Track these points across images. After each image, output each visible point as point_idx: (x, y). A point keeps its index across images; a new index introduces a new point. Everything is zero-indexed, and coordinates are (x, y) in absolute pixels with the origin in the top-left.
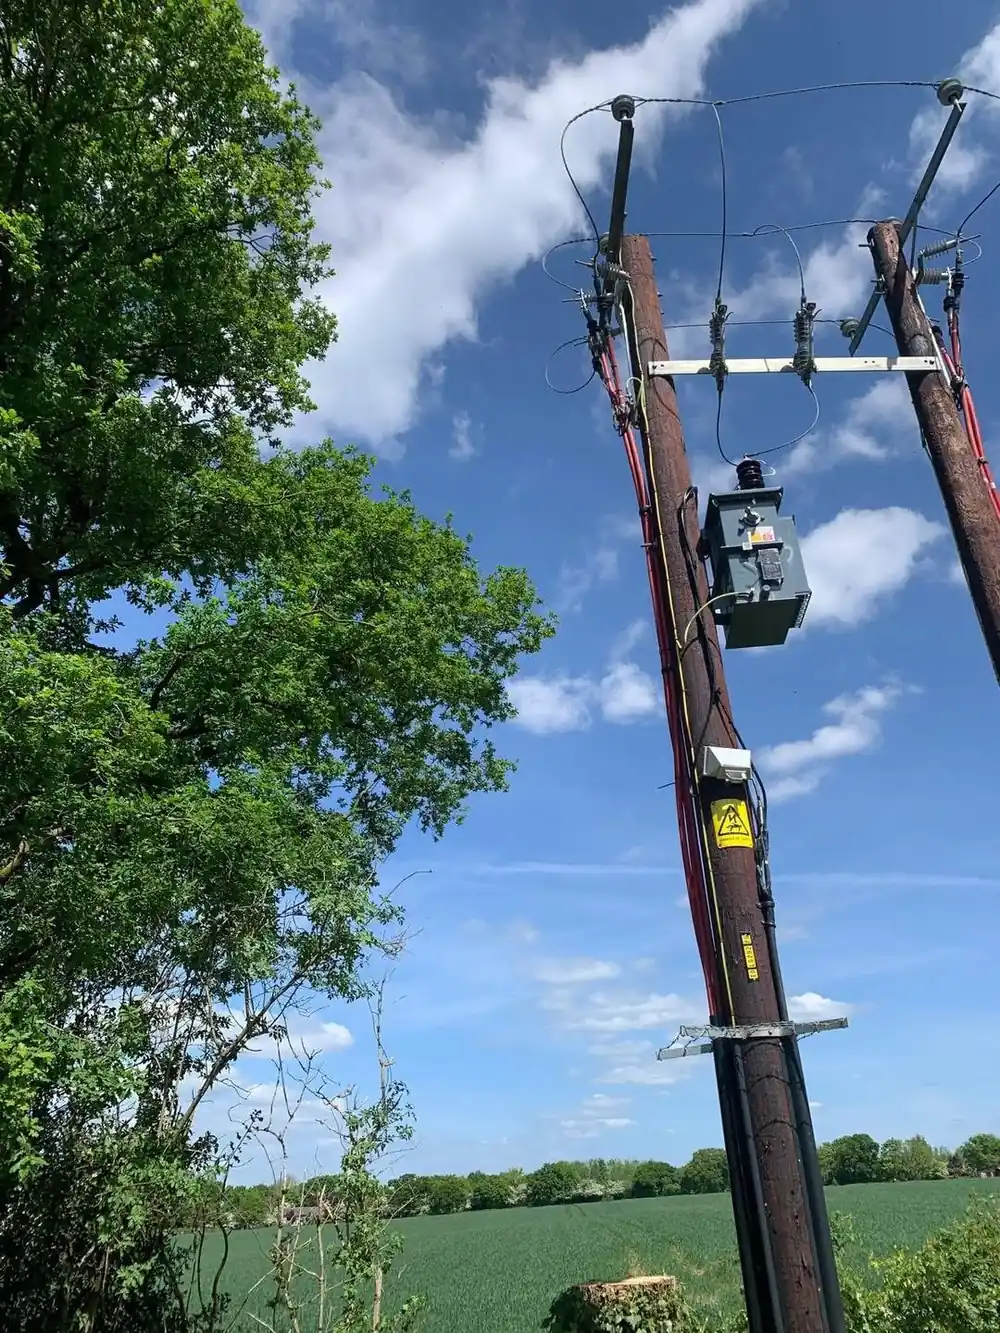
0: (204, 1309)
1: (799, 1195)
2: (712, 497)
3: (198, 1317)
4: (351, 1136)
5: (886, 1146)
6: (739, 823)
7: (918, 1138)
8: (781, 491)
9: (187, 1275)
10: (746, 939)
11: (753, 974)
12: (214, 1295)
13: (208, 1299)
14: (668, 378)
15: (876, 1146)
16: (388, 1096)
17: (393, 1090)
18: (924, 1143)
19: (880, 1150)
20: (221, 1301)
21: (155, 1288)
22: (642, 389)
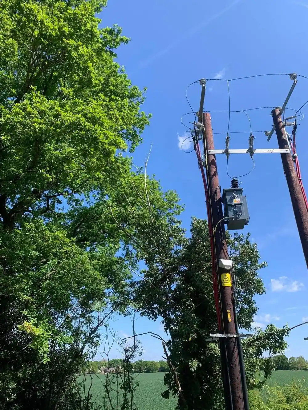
0: (86, 398)
1: (239, 378)
2: (224, 190)
3: (84, 400)
4: (126, 354)
5: (290, 359)
6: (228, 280)
7: (301, 357)
8: (243, 189)
9: (82, 389)
10: (228, 311)
11: (230, 321)
12: (88, 394)
13: (87, 396)
14: (214, 155)
15: (287, 359)
16: (136, 344)
17: (137, 342)
18: (303, 359)
19: (288, 360)
20: (90, 396)
21: (73, 392)
22: (207, 158)
